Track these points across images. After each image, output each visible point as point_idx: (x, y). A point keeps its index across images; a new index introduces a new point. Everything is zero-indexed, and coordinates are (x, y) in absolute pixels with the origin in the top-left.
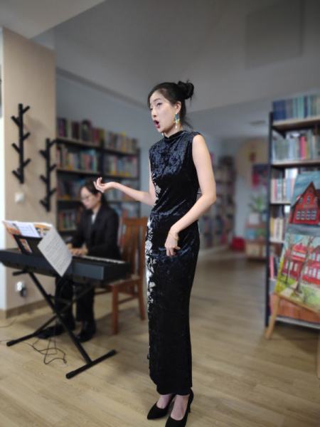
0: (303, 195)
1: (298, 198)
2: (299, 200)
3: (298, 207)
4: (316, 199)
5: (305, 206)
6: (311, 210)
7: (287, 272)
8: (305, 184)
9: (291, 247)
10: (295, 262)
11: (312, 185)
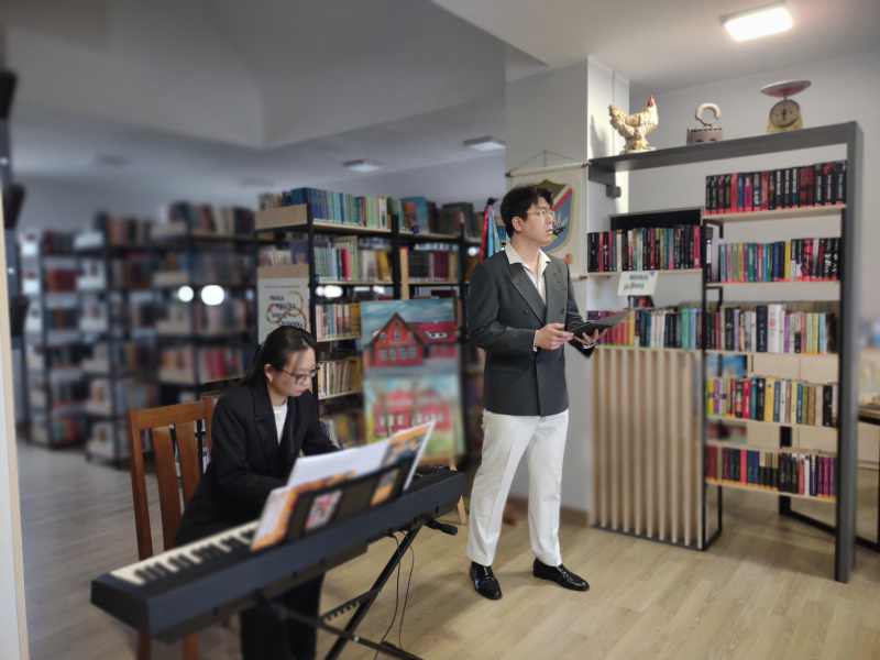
0: (385, 329)
1: (375, 334)
2: (378, 335)
3: (378, 344)
4: (410, 334)
5: (391, 343)
6: (406, 347)
7: (387, 430)
8: (383, 315)
9: (382, 397)
10: (396, 414)
11: (396, 317)
